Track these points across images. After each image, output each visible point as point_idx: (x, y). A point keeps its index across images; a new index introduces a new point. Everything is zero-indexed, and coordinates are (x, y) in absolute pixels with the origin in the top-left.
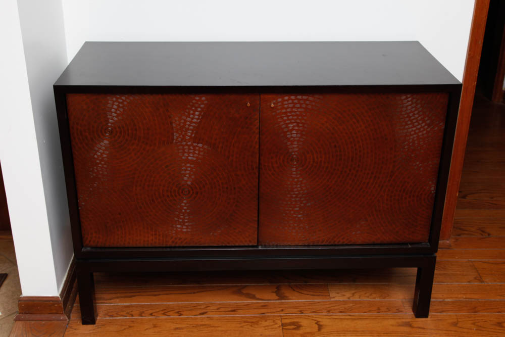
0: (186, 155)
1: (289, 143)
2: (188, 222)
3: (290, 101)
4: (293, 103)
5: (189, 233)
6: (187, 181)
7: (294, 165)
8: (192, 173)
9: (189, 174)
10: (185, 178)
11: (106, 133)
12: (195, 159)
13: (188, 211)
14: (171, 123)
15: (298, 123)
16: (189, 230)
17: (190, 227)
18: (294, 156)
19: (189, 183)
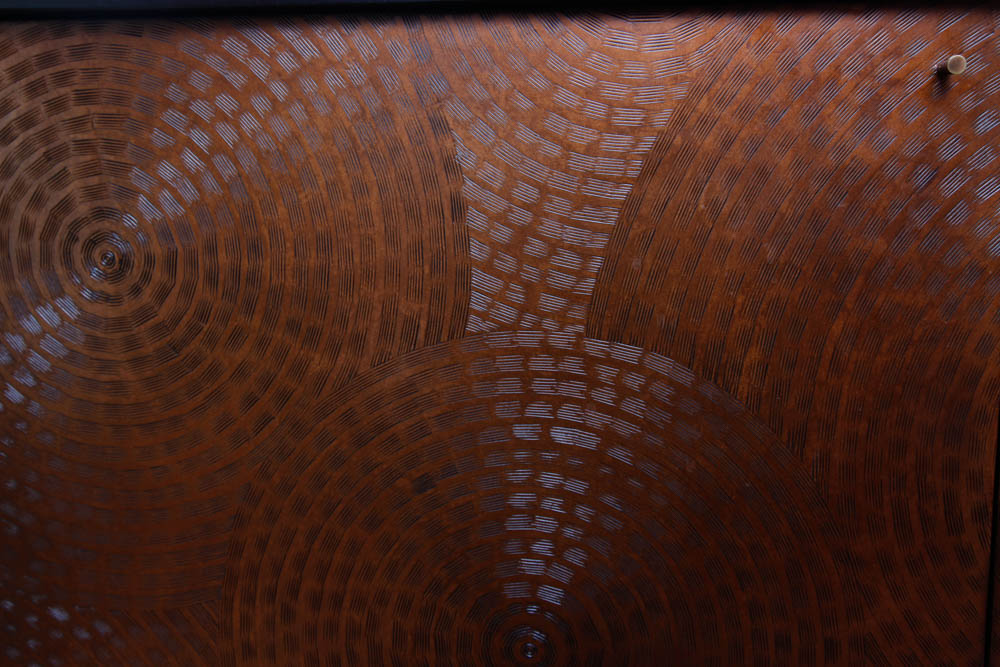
0: (537, 410)
6: (537, 582)
8: (569, 532)
9: (555, 538)
10: (531, 566)
11: (90, 264)
12: (590, 442)
14: (459, 207)
19: (551, 595)
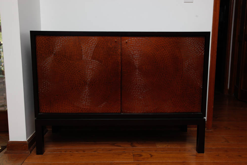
0: (88, 65)
1: (134, 60)
2: (89, 100)
3: (134, 40)
4: (136, 41)
5: (89, 106)
7: (137, 71)
8: (90, 75)
10: (87, 77)
11: (52, 54)
12: (92, 67)
13: (88, 94)
14: (82, 50)
15: (138, 50)
16: (89, 104)
17: (89, 102)
18: (137, 67)
19: (89, 80)
